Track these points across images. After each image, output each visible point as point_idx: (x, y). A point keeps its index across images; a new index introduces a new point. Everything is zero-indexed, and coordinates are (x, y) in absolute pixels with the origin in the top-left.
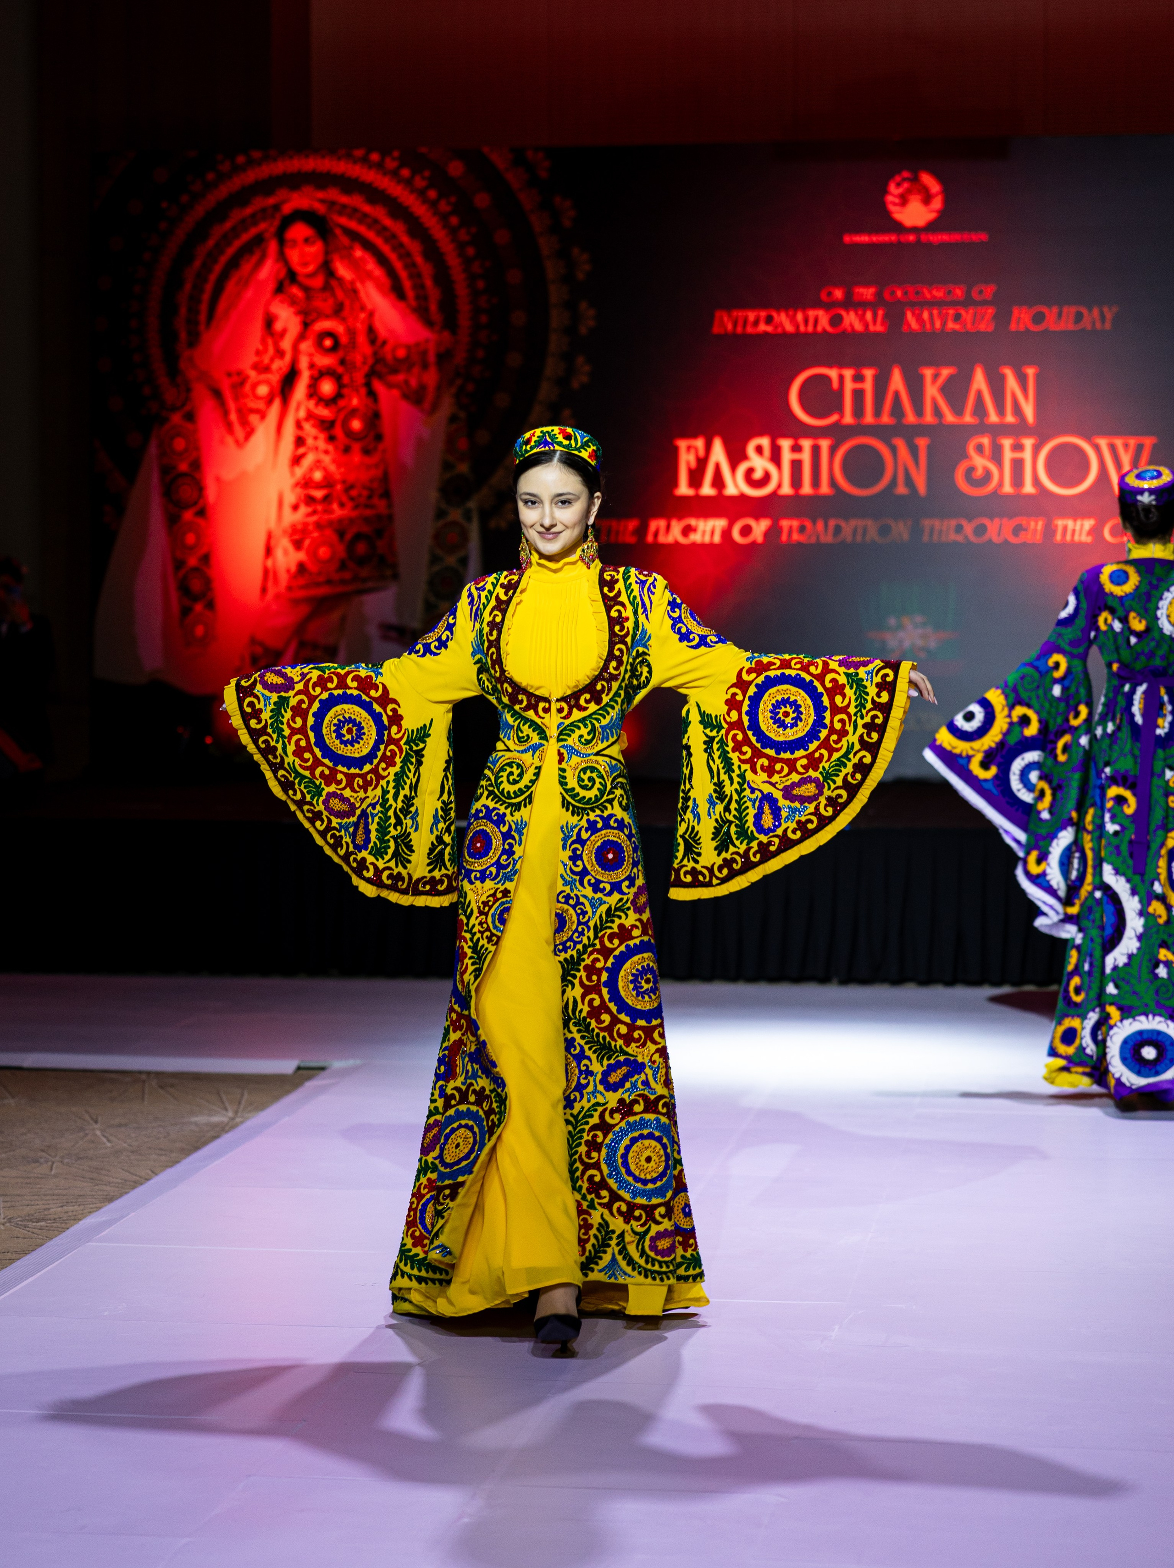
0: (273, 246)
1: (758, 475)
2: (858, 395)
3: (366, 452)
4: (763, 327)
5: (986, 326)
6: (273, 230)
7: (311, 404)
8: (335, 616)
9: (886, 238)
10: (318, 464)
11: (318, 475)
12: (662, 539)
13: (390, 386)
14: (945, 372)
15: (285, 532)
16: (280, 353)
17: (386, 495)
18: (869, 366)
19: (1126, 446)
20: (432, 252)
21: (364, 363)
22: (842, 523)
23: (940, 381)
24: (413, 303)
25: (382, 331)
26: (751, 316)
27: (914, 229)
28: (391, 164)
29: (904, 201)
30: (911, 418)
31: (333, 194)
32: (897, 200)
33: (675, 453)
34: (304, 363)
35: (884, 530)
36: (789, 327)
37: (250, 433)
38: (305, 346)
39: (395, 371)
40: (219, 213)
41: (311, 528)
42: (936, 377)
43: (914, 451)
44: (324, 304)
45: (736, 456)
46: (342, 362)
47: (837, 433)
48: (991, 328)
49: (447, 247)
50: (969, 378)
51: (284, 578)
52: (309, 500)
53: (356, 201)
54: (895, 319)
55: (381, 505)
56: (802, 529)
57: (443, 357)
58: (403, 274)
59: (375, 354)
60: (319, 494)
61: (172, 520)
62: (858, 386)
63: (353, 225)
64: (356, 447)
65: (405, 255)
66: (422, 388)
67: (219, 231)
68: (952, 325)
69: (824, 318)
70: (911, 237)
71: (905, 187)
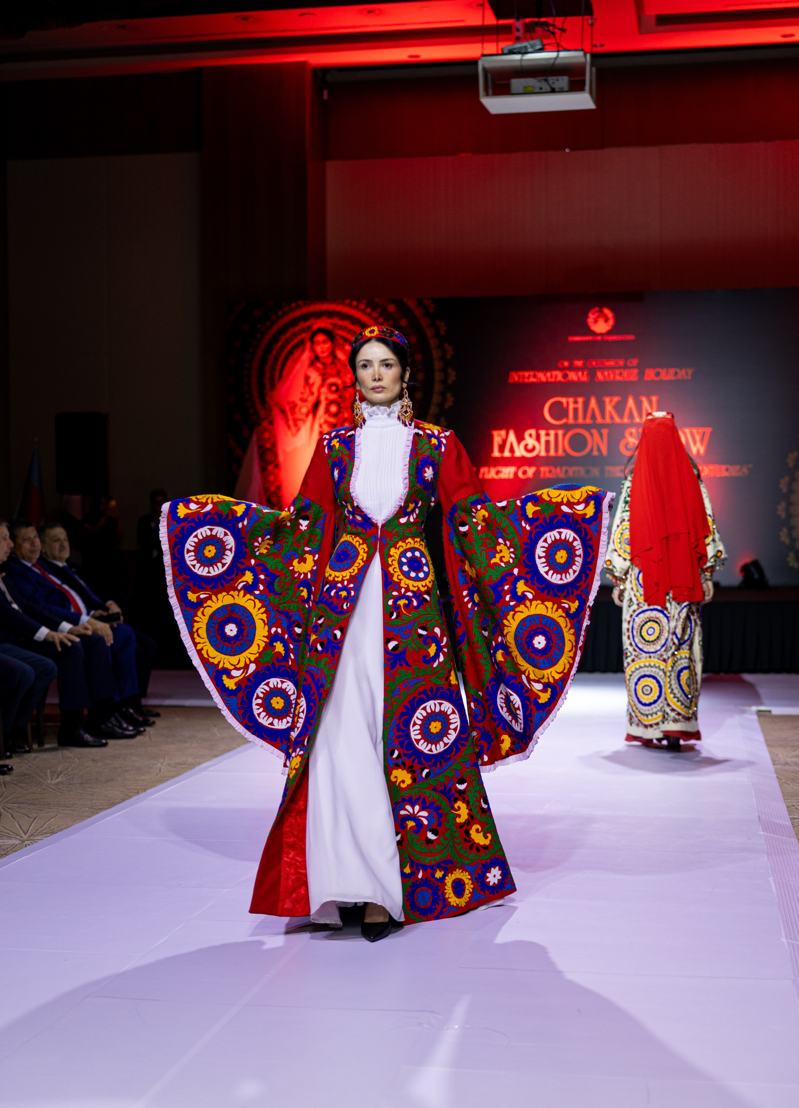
0: (308, 345)
1: (530, 447)
2: (576, 410)
4: (532, 380)
5: (634, 378)
6: (308, 337)
7: (326, 416)
9: (587, 338)
12: (487, 477)
14: (615, 399)
16: (312, 393)
18: (580, 396)
19: (698, 433)
21: (350, 397)
22: (568, 468)
23: (613, 403)
26: (526, 374)
27: (601, 334)
28: (362, 306)
29: (596, 321)
30: (599, 420)
31: (336, 320)
32: (592, 321)
33: (491, 438)
34: (323, 398)
35: (588, 472)
36: (544, 379)
37: (298, 430)
38: (323, 390)
40: (284, 330)
42: (611, 402)
43: (601, 435)
44: (332, 370)
45: (520, 438)
46: (341, 397)
47: (566, 427)
48: (636, 379)
50: (626, 401)
53: (346, 323)
54: (592, 374)
56: (550, 471)
61: (263, 470)
62: (576, 406)
63: (345, 334)
67: (284, 338)
68: (618, 378)
69: (559, 375)
70: (599, 338)
71: (596, 315)
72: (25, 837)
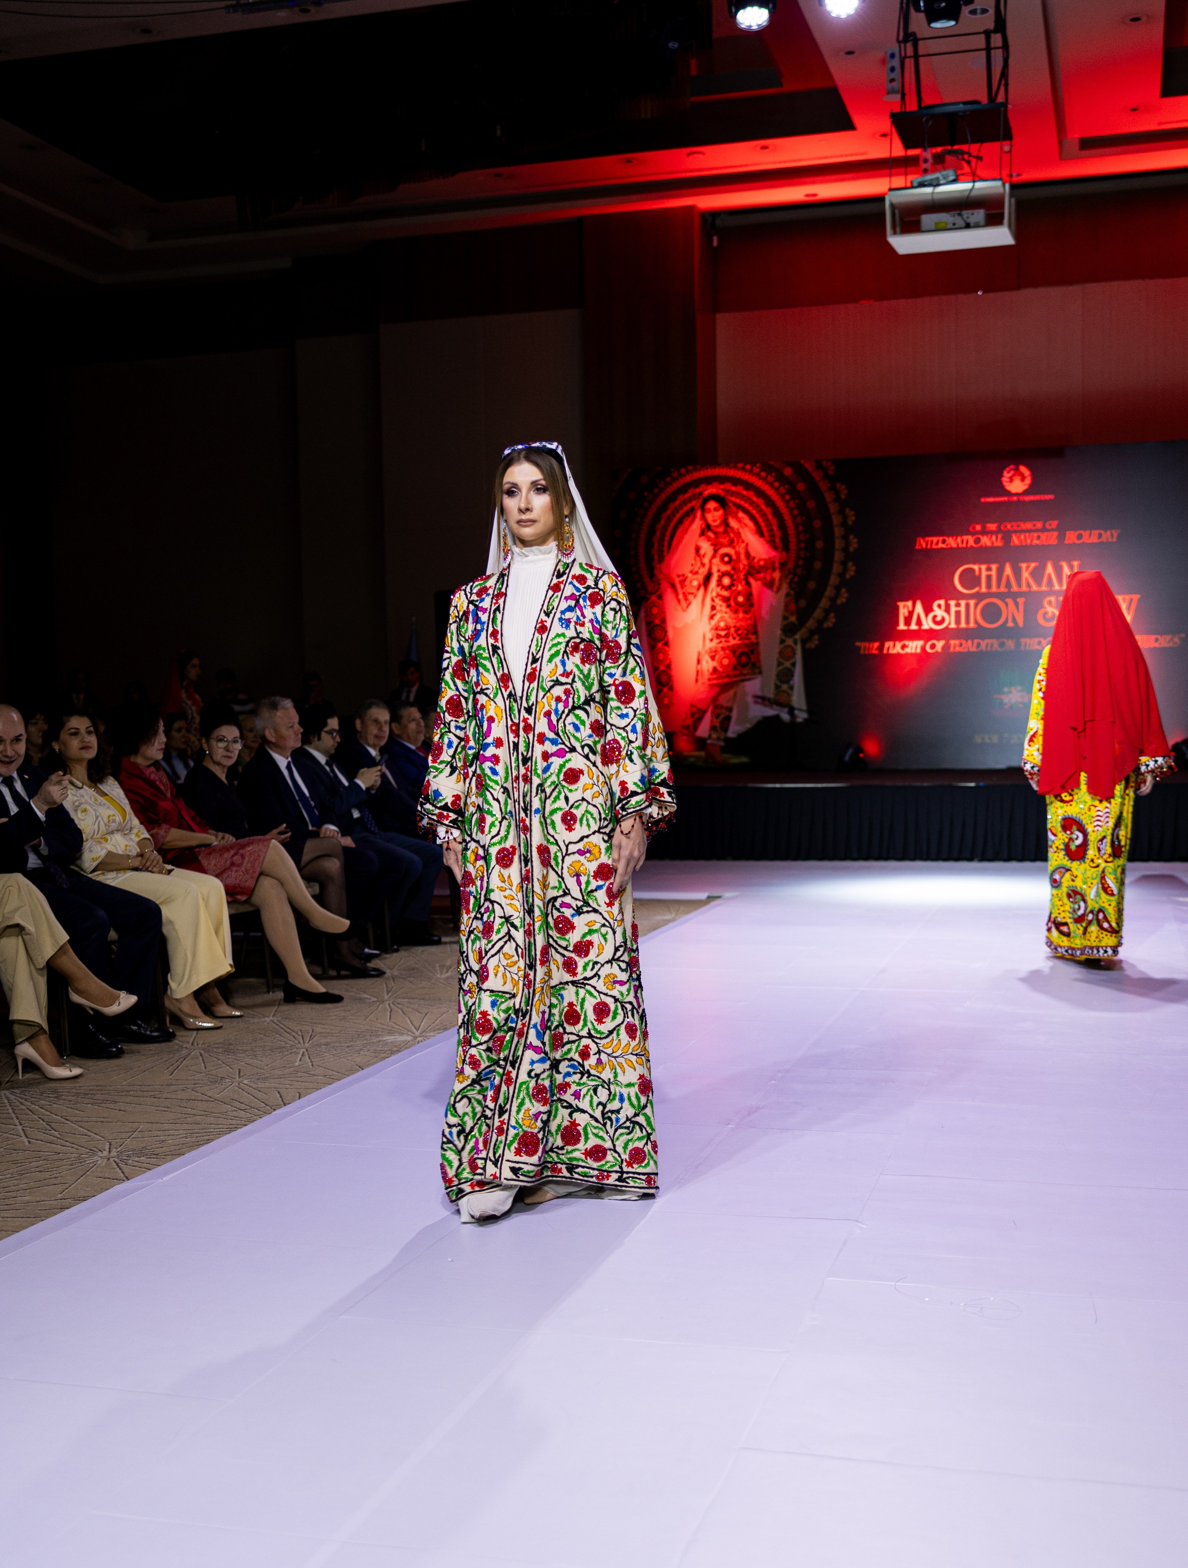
0: (699, 513)
1: (939, 619)
2: (989, 578)
3: (745, 612)
4: (941, 545)
5: (1053, 542)
6: (699, 504)
7: (719, 589)
8: (731, 692)
9: (1002, 499)
10: (722, 619)
11: (722, 624)
12: (891, 651)
13: (756, 580)
14: (1033, 565)
15: (706, 652)
16: (703, 565)
17: (756, 633)
18: (994, 563)
19: (1124, 600)
20: (777, 513)
21: (744, 568)
22: (981, 641)
23: (1030, 569)
24: (768, 539)
25: (753, 554)
26: (935, 540)
27: (1017, 494)
28: (756, 470)
29: (1011, 480)
30: (1015, 588)
31: (728, 486)
32: (1008, 480)
33: (897, 609)
34: (714, 570)
35: (1002, 645)
36: (954, 545)
37: (689, 604)
38: (715, 561)
39: (759, 572)
40: (673, 497)
41: (719, 649)
42: (1027, 568)
43: (1017, 604)
44: (725, 541)
45: (928, 610)
46: (733, 568)
47: (978, 597)
48: (1055, 543)
49: (784, 510)
50: (1044, 567)
51: (707, 675)
52: (719, 636)
53: (740, 489)
54: (1007, 538)
55: (753, 638)
56: (961, 645)
57: (783, 565)
58: (763, 524)
59: (749, 564)
60: (723, 633)
61: (652, 647)
62: (989, 573)
63: (738, 501)
64: (741, 610)
65: (764, 515)
66: (773, 580)
67: (672, 506)
68: (1035, 542)
69: (971, 540)
70: (1015, 498)
71: (1012, 472)
72: (417, 1033)
